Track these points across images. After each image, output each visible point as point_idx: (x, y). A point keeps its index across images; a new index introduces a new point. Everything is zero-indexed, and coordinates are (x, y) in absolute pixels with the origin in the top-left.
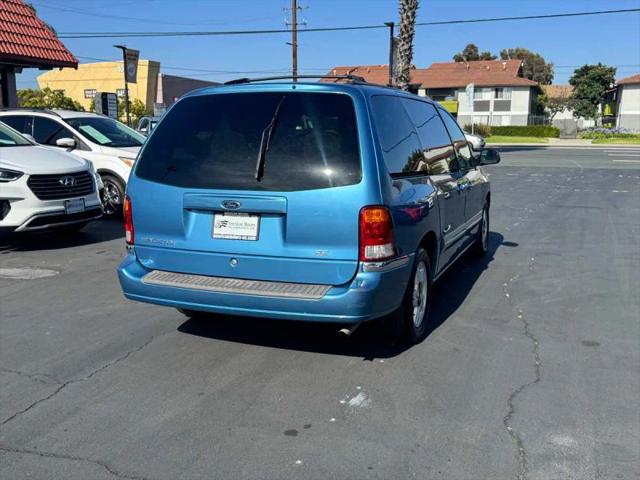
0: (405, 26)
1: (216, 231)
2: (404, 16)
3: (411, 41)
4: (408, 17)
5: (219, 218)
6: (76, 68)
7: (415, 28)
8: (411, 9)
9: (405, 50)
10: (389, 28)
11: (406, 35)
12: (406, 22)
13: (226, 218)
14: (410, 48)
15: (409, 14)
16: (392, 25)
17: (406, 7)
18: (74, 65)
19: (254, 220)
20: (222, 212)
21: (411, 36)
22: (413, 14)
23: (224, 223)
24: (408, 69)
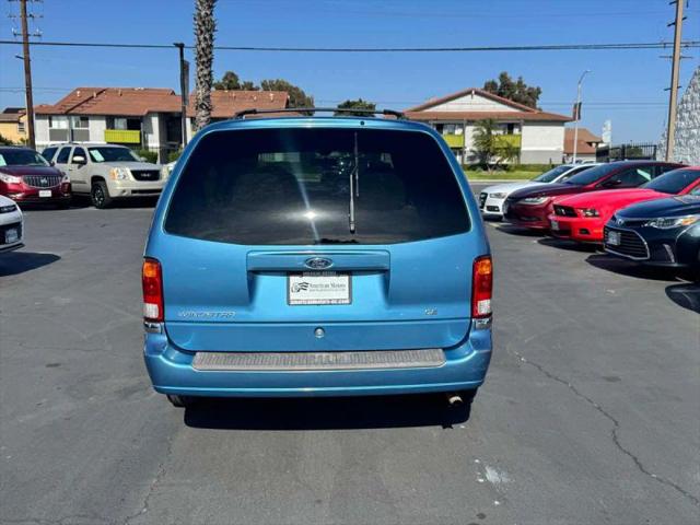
0: (203, 49)
1: (293, 296)
2: (202, 37)
3: (210, 66)
4: (205, 38)
5: (295, 280)
7: (215, 52)
8: (208, 31)
9: (205, 76)
10: (178, 49)
11: (205, 59)
12: (203, 45)
13: (306, 279)
14: (210, 74)
15: (207, 37)
16: (181, 46)
17: (203, 28)
19: (344, 279)
21: (210, 60)
22: (211, 36)
23: (304, 286)
24: (208, 97)
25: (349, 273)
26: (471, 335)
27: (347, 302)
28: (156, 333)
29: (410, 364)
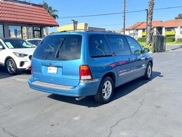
0: (150, 10)
1: (48, 71)
2: (150, 7)
3: (152, 15)
4: (151, 8)
6: (59, 27)
7: (153, 11)
8: (152, 5)
9: (150, 17)
10: (147, 11)
11: (150, 13)
12: (150, 9)
13: (50, 68)
14: (152, 17)
15: (151, 7)
16: (147, 10)
17: (150, 5)
18: (58, 26)
20: (50, 66)
21: (152, 13)
22: (153, 7)
24: (151, 23)
25: (58, 67)
26: (80, 84)
27: (56, 73)
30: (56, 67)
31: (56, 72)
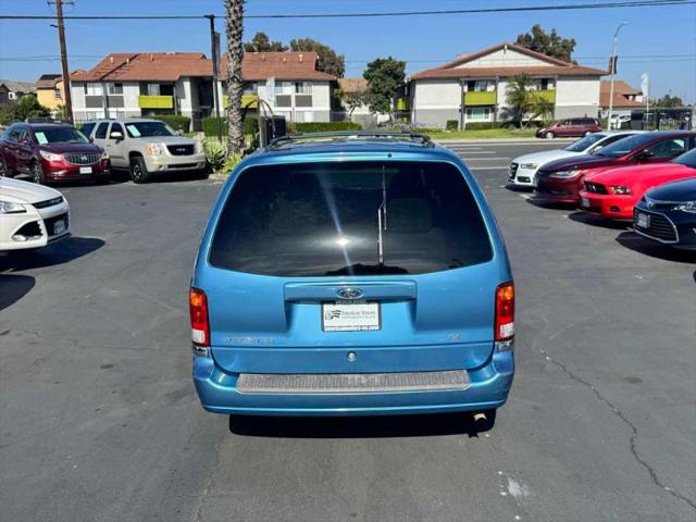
0: (233, 22)
1: (327, 323)
2: (232, 10)
3: (240, 38)
4: (235, 11)
9: (236, 48)
10: (209, 20)
11: (235, 32)
12: (234, 17)
13: (338, 307)
14: (240, 46)
15: (237, 8)
16: (212, 18)
19: (374, 307)
20: (333, 302)
21: (240, 33)
22: (241, 8)
23: (337, 314)
24: (239, 69)
25: (379, 301)
26: (494, 357)
27: (377, 328)
28: (204, 356)
29: (435, 387)
30: (369, 301)
31: (375, 321)
